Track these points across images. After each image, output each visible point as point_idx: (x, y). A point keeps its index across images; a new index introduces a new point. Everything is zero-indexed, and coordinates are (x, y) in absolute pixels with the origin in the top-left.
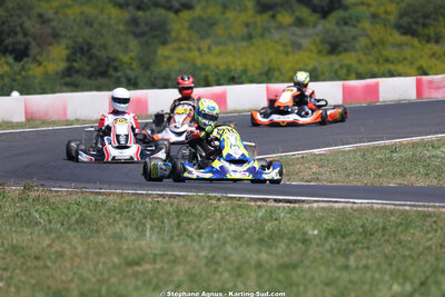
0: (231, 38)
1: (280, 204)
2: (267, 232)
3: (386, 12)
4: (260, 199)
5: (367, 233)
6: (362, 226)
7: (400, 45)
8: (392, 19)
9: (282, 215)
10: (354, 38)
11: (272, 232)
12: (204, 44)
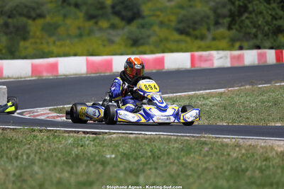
0: (69, 36)
1: (87, 135)
2: (74, 155)
3: (170, 21)
4: (72, 131)
5: (155, 157)
6: (151, 151)
7: (178, 41)
8: (173, 24)
9: (87, 143)
10: (149, 36)
11: (77, 155)
12: (51, 40)
